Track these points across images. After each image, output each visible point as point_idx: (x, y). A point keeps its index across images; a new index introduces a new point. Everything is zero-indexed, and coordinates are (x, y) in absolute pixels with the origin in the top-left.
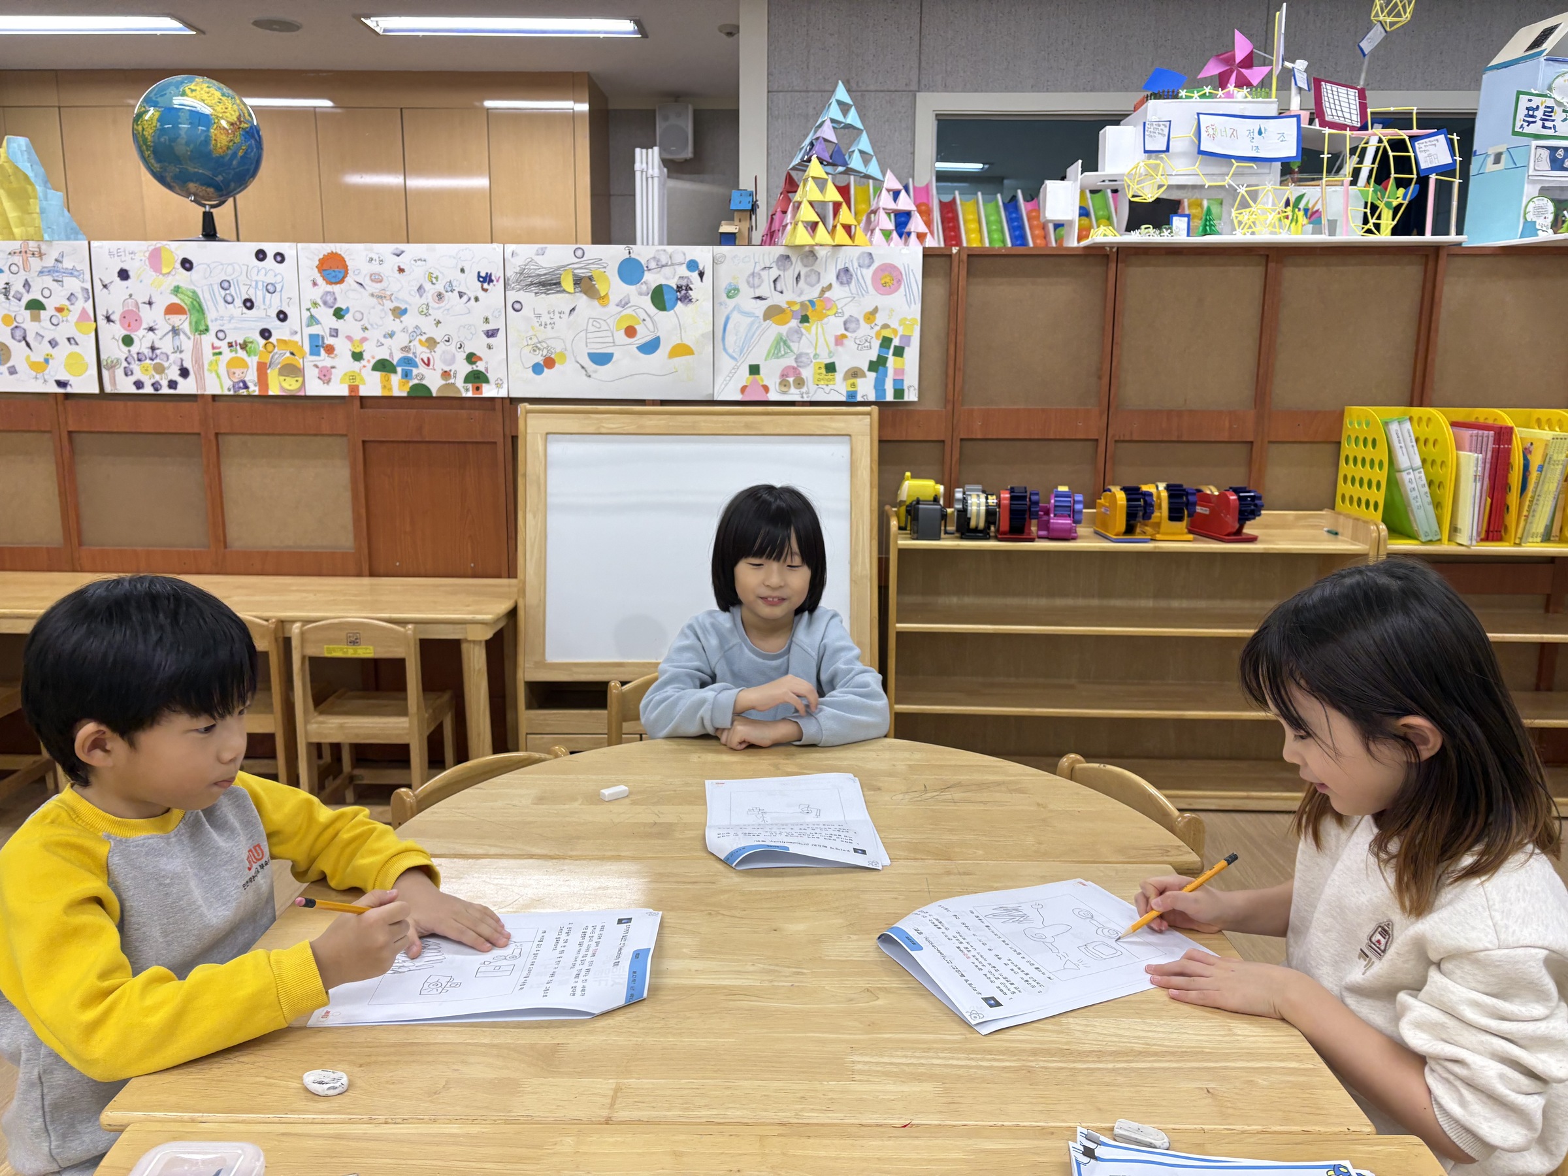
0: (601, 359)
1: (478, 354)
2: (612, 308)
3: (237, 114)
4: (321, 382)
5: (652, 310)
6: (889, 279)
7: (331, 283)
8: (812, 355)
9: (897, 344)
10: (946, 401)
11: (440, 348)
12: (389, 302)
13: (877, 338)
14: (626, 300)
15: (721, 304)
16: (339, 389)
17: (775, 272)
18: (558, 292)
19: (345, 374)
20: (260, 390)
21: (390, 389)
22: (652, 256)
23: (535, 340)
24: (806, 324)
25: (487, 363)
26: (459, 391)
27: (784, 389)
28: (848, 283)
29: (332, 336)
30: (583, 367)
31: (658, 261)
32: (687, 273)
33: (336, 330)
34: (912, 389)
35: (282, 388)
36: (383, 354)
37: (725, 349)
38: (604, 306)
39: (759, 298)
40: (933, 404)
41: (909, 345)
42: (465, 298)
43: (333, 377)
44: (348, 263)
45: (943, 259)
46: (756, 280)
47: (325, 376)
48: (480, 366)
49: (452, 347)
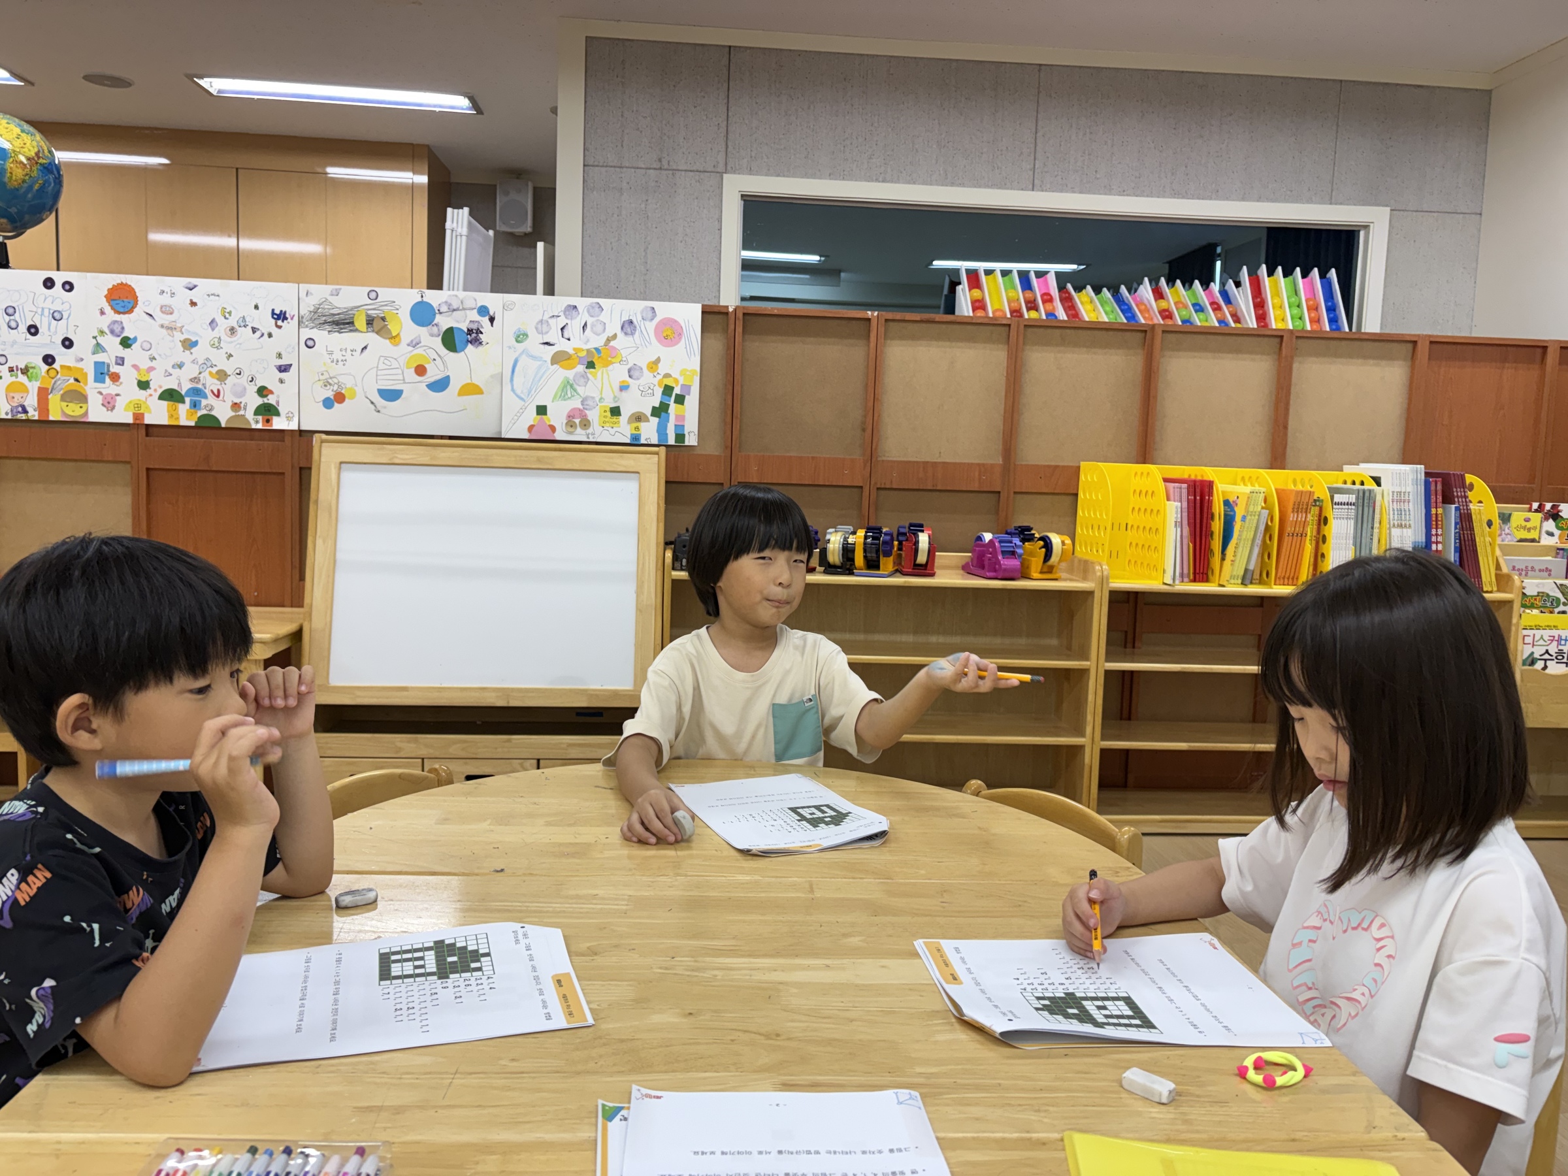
0: (391, 395)
1: (270, 388)
2: (403, 348)
3: (36, 150)
4: (105, 409)
5: (443, 351)
6: (669, 333)
7: (119, 313)
8: (597, 400)
9: (679, 393)
10: (726, 447)
11: (229, 381)
12: (179, 333)
13: (660, 386)
14: (417, 340)
15: (510, 347)
16: (122, 415)
17: (562, 321)
18: (351, 331)
19: (130, 402)
20: (39, 415)
21: (177, 419)
22: (444, 301)
23: (326, 376)
24: (592, 370)
25: (278, 396)
26: (248, 422)
27: (571, 430)
28: (632, 334)
29: (117, 364)
30: (372, 403)
31: (450, 305)
32: (477, 318)
33: (123, 359)
34: (692, 434)
35: (64, 413)
36: (171, 384)
37: (513, 390)
38: (397, 345)
39: (547, 343)
40: (714, 448)
41: (689, 394)
42: (258, 334)
43: (117, 404)
44: (138, 294)
45: (721, 316)
46: (545, 326)
47: (109, 403)
48: (271, 400)
49: (243, 380)
